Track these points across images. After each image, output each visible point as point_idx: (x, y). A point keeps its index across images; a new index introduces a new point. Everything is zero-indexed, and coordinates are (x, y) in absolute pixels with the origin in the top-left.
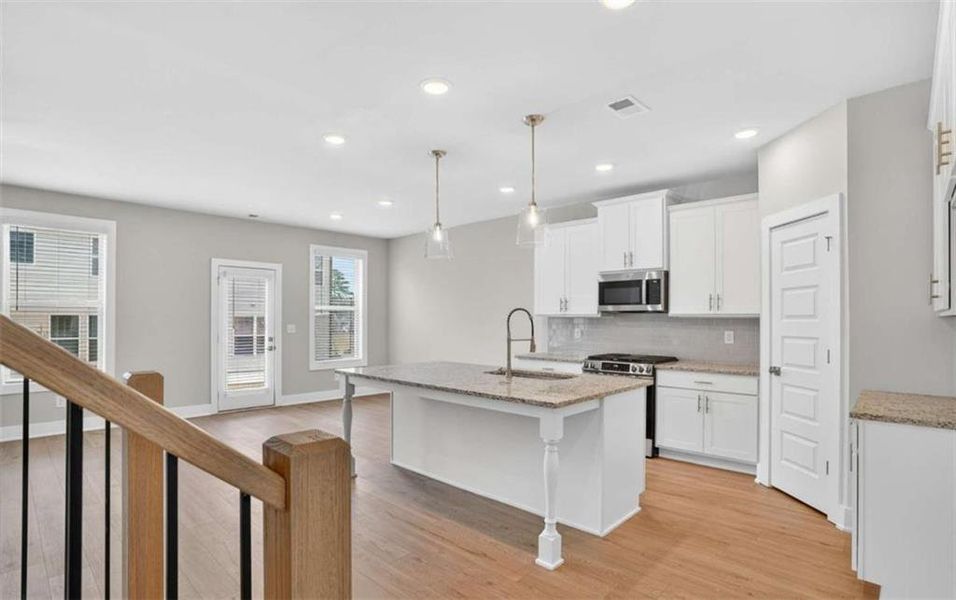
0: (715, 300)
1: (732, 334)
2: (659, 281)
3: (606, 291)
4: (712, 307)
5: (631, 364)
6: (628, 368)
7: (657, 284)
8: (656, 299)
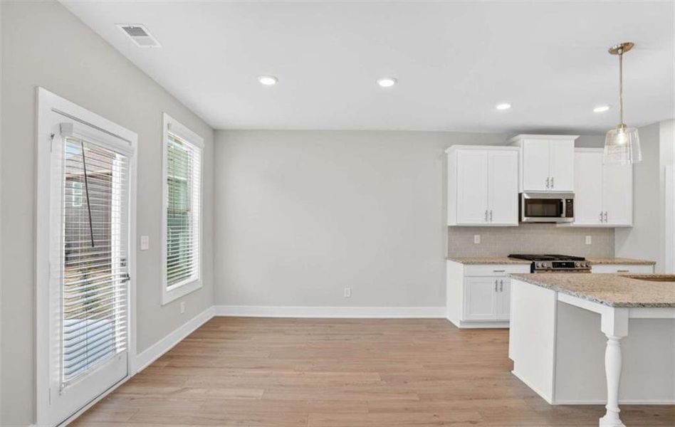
0: (604, 215)
1: (590, 237)
2: (572, 201)
3: (529, 206)
4: (601, 220)
5: (575, 262)
6: (572, 265)
7: (570, 202)
8: (570, 214)
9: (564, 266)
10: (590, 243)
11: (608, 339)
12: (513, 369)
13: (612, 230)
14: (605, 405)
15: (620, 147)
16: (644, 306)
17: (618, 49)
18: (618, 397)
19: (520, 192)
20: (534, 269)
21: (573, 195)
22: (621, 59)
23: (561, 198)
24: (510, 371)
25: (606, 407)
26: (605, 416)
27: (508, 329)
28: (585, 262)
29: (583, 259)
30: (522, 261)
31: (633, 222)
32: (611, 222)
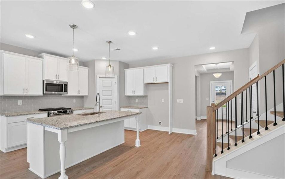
0: (79, 91)
1: (75, 100)
2: (67, 85)
3: (48, 86)
4: (78, 93)
5: (67, 110)
6: (66, 112)
7: (66, 86)
8: (66, 90)
9: (62, 112)
10: (75, 102)
11: (60, 144)
12: (29, 168)
13: (82, 97)
14: (60, 172)
15: (73, 64)
16: (72, 127)
17: (73, 26)
18: (65, 166)
19: (44, 80)
20: (49, 115)
21: (67, 83)
22: (73, 30)
23: (62, 84)
24: (28, 169)
25: (61, 172)
26: (60, 176)
27: (27, 148)
28: (71, 110)
29: (70, 109)
30: (44, 112)
31: (89, 94)
32: (81, 94)
